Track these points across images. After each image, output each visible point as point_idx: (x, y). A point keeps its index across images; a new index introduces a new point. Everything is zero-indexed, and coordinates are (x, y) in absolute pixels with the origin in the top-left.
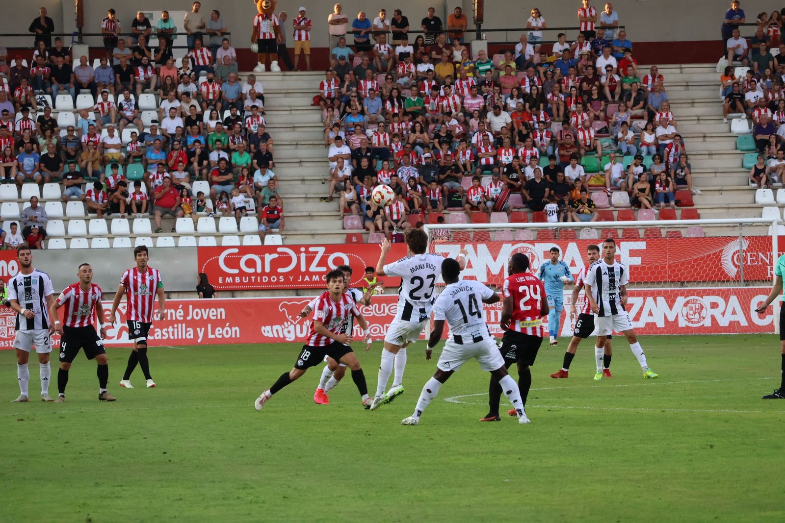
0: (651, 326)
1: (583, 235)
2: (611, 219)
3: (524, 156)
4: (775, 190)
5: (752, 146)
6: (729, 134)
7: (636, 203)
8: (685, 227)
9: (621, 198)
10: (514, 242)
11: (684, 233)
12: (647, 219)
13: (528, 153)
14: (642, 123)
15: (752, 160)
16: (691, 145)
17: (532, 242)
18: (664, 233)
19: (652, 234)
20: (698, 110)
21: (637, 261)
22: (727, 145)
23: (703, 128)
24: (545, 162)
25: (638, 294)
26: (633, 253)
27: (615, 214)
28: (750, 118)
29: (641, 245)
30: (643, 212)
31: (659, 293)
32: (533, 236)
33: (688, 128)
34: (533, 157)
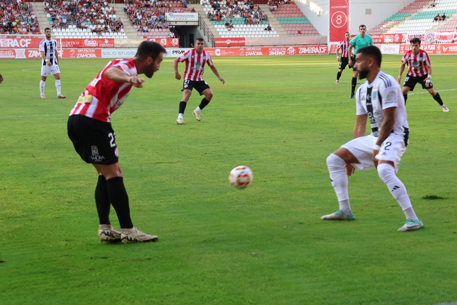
0: (34, 57)
1: (17, 37)
2: (23, 34)
3: (3, 20)
4: (57, 29)
5: (51, 20)
6: (46, 17)
7: (28, 31)
8: (39, 36)
9: (25, 30)
10: (3, 39)
11: (39, 37)
12: (30, 34)
13: (4, 19)
14: (28, 14)
15: (52, 23)
16: (39, 19)
17: (7, 38)
18: (34, 37)
19: (32, 38)
20: (39, 12)
21: (29, 43)
22: (46, 19)
23: (41, 16)
24: (8, 22)
25: (31, 50)
26: (28, 41)
27: (24, 33)
28: (51, 14)
29: (30, 40)
30: (29, 33)
31: (37, 50)
32: (6, 37)
33: (38, 16)
34: (5, 21)
